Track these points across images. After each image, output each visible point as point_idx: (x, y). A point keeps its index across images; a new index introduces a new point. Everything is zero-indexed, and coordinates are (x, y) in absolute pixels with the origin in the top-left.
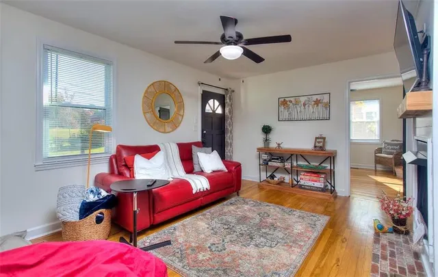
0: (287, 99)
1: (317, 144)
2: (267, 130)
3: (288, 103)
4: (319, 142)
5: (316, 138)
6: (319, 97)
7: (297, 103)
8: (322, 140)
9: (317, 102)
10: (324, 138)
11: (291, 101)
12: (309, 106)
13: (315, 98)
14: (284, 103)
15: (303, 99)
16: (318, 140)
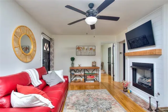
0: (80, 47)
1: (93, 65)
2: (73, 59)
3: (80, 48)
4: (94, 64)
5: (93, 62)
6: (92, 47)
7: (84, 48)
8: (95, 63)
9: (91, 49)
10: (96, 62)
11: (81, 48)
12: (88, 50)
13: (90, 47)
14: (78, 48)
15: (86, 47)
16: (93, 63)
